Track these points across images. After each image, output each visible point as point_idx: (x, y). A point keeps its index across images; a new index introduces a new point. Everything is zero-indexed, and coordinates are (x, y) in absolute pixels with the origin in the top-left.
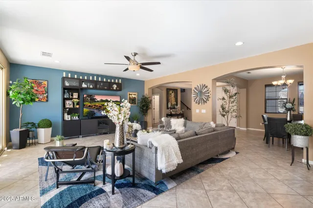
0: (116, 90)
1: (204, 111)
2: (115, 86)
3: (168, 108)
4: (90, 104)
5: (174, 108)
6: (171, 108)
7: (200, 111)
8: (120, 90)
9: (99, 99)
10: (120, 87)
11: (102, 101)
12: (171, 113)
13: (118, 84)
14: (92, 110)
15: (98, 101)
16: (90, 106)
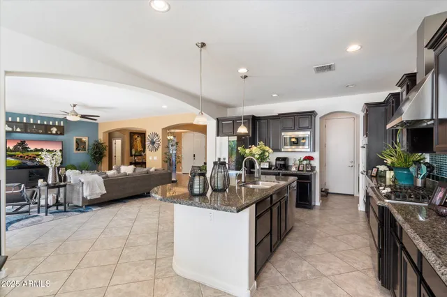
0: (57, 134)
1: (155, 158)
2: (54, 130)
3: (131, 155)
4: (21, 154)
5: (141, 155)
6: (135, 156)
7: (153, 158)
8: (62, 134)
9: (32, 149)
10: (61, 131)
11: (36, 150)
12: (135, 160)
13: (59, 127)
14: (24, 162)
15: (31, 151)
16: (21, 157)
